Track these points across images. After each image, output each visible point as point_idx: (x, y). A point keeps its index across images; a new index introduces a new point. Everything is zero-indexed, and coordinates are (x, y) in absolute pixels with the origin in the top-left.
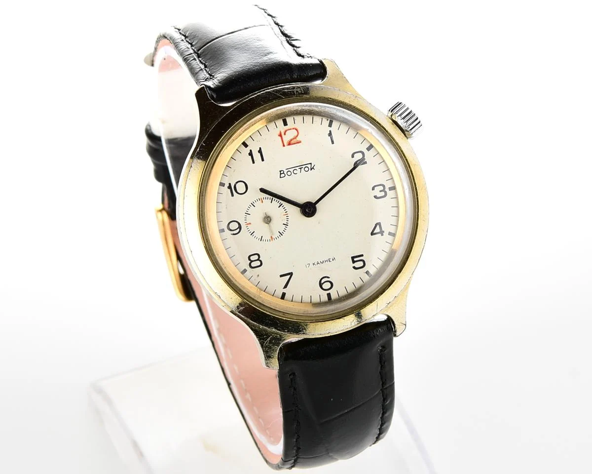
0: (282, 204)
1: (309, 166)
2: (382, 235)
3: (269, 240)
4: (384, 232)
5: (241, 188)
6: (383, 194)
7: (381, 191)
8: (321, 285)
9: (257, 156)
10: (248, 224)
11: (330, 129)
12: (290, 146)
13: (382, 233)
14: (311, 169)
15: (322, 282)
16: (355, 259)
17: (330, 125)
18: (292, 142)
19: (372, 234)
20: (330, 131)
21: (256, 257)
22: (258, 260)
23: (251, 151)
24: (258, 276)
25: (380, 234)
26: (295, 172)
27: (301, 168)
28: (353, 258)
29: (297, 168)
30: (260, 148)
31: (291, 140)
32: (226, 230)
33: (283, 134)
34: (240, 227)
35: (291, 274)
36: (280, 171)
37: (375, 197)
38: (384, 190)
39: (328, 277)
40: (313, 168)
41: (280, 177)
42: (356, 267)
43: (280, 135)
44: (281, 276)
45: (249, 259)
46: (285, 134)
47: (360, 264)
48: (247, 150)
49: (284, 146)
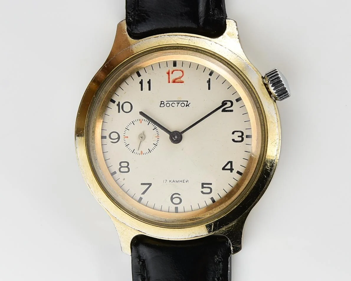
0: (156, 128)
1: (186, 103)
2: (231, 172)
3: (139, 154)
4: (233, 169)
5: (127, 107)
6: (240, 139)
7: (239, 136)
8: (172, 199)
9: (145, 85)
10: (125, 137)
11: (210, 77)
12: (174, 83)
13: (231, 170)
14: (186, 106)
15: (174, 197)
16: (204, 186)
17: (211, 74)
18: (177, 81)
19: (224, 169)
20: (210, 79)
21: (126, 164)
22: (127, 167)
23: (142, 80)
24: (124, 179)
25: (230, 171)
26: (173, 105)
27: (178, 103)
28: (203, 184)
29: (175, 102)
30: (150, 80)
31: (176, 79)
32: (108, 137)
33: (171, 72)
34: (119, 138)
35: (150, 185)
36: (161, 102)
37: (233, 140)
38: (242, 136)
39: (179, 195)
40: (188, 105)
41: (160, 107)
42: (204, 192)
43: (168, 73)
44: (142, 184)
45: (120, 165)
46: (172, 73)
47: (208, 190)
48: (139, 79)
49: (169, 82)
